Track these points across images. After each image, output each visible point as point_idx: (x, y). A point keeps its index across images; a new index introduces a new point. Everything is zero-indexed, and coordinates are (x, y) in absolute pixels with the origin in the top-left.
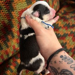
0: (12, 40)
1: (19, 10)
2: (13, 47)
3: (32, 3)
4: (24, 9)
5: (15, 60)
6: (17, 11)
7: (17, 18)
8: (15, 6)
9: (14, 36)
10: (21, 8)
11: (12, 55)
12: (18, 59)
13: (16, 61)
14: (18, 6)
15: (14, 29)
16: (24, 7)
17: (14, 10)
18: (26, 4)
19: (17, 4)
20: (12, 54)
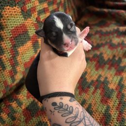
0: (2, 72)
1: (12, 27)
2: (4, 83)
3: (31, 16)
4: (19, 26)
5: (8, 104)
6: (8, 30)
7: (8, 39)
8: (5, 22)
9: (5, 66)
10: (16, 25)
11: (4, 95)
12: (13, 102)
13: (10, 105)
14: (10, 22)
15: (5, 57)
16: (19, 22)
17: (4, 28)
18: (22, 17)
19: (9, 20)
20: (2, 95)
